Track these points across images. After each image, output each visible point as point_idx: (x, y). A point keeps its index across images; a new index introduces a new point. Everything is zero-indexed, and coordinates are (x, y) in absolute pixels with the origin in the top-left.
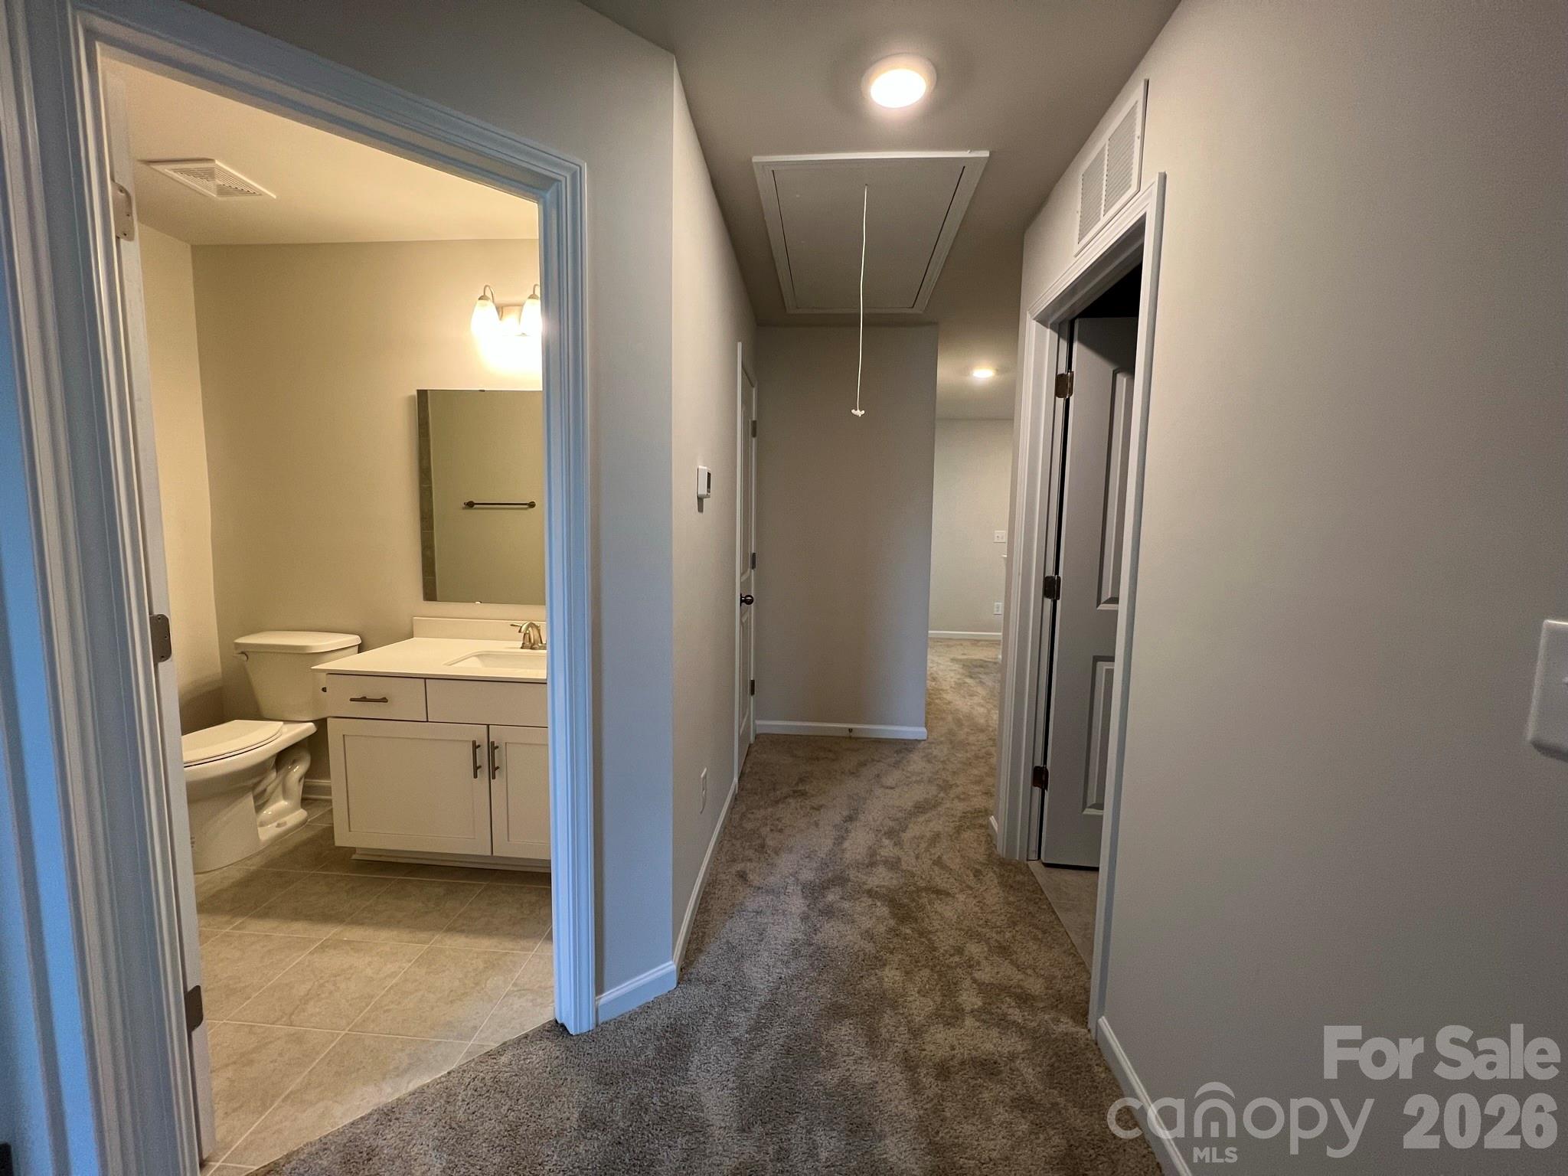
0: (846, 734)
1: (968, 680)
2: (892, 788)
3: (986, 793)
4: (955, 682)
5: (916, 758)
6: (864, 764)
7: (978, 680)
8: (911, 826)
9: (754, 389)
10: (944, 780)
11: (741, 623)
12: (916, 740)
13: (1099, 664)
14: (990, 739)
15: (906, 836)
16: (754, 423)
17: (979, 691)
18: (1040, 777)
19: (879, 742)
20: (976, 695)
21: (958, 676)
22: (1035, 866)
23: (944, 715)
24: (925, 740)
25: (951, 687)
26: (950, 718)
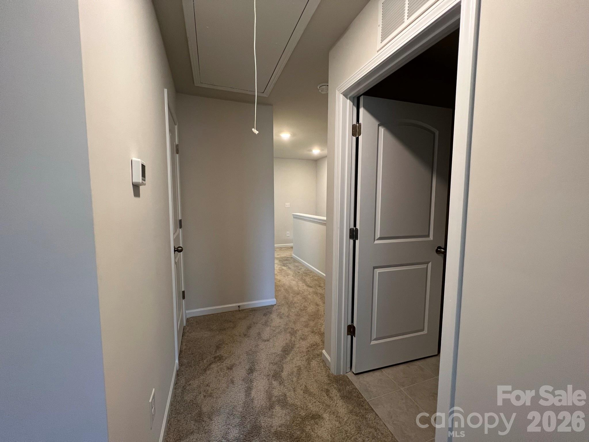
0: (237, 309)
1: (284, 268)
2: (268, 340)
3: (313, 332)
4: (278, 269)
5: (274, 317)
6: (249, 328)
7: (287, 267)
8: (284, 366)
9: (176, 126)
10: (292, 328)
11: (175, 263)
12: (272, 305)
13: (376, 270)
14: (303, 298)
15: (284, 374)
16: (177, 146)
17: (290, 272)
18: (351, 330)
19: (254, 310)
20: (289, 275)
21: (279, 266)
22: (350, 376)
23: (279, 288)
24: (275, 305)
25: (278, 272)
26: (282, 289)
